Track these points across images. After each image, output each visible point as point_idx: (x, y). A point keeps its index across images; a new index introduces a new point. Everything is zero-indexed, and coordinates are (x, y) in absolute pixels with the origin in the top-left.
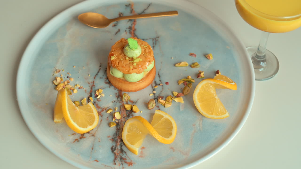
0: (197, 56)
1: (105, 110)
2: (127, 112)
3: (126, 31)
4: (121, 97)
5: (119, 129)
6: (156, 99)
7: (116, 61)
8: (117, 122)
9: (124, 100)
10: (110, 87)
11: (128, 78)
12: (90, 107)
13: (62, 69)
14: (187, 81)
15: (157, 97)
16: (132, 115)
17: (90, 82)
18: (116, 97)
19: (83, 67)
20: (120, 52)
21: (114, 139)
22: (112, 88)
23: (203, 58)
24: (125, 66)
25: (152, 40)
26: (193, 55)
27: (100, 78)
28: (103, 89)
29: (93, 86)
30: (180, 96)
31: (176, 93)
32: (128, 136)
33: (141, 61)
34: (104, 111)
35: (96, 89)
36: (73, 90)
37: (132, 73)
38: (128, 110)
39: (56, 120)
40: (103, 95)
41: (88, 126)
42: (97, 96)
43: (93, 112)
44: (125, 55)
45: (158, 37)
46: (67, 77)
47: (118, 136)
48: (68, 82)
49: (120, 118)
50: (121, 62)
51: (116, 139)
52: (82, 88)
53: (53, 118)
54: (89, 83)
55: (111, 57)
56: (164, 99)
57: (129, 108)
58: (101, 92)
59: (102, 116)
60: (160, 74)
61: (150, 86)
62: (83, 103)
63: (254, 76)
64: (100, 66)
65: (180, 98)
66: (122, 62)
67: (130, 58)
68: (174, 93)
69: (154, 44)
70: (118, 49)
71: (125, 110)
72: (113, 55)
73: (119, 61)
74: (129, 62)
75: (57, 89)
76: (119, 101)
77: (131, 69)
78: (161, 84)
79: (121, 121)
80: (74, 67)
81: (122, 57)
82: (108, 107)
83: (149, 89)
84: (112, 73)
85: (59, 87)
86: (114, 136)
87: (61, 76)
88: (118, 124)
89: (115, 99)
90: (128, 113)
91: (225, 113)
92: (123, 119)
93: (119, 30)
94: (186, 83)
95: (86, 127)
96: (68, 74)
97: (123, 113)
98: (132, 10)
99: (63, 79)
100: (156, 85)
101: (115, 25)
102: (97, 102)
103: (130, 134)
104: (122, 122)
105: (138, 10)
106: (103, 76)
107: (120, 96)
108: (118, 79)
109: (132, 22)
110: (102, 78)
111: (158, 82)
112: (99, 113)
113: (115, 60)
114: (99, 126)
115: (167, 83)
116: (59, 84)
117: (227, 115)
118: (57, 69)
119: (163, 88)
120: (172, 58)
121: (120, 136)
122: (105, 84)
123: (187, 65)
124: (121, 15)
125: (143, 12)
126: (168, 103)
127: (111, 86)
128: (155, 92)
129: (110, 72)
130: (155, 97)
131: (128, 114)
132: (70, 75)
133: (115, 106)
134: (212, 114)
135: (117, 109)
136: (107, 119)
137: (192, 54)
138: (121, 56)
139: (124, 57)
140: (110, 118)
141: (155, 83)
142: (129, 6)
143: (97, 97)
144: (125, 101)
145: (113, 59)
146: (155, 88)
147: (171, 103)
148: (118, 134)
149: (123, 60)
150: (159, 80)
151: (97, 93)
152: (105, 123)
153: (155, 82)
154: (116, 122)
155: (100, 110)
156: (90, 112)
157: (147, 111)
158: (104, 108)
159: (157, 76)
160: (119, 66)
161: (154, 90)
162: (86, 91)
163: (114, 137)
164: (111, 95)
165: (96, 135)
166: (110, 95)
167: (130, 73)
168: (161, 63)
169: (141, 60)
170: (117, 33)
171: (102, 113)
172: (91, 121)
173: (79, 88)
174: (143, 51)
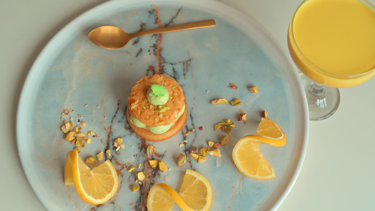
0: (238, 89)
1: (126, 167)
2: (153, 169)
3: (149, 51)
4: (145, 149)
5: (143, 194)
6: (188, 150)
7: (138, 110)
8: (141, 184)
9: (148, 153)
10: (131, 135)
11: (153, 130)
12: (107, 166)
13: (72, 109)
14: (226, 125)
15: (189, 147)
16: (159, 173)
17: (107, 128)
18: (139, 148)
19: (97, 106)
20: (142, 96)
21: (137, 207)
22: (134, 136)
23: (246, 91)
24: (149, 118)
25: (183, 64)
26: (234, 87)
27: (119, 122)
28: (123, 137)
29: (110, 134)
30: (216, 147)
31: (211, 144)
32: (154, 205)
33: (169, 110)
34: (125, 169)
35: (115, 137)
36: (86, 140)
37: (157, 126)
38: (153, 168)
39: (67, 183)
40: (123, 146)
41: (106, 195)
42: (116, 148)
43: (111, 173)
44: (148, 102)
45: (190, 60)
46: (78, 120)
47: (143, 203)
48: (80, 129)
49: (144, 179)
50: (144, 112)
51: (140, 206)
52: (97, 136)
53: (64, 180)
54: (105, 129)
55: (132, 104)
56: (197, 151)
57: (154, 165)
58: (120, 142)
59: (122, 176)
60: (192, 115)
61: (180, 133)
62: (99, 158)
63: (308, 114)
64: (118, 104)
65: (217, 151)
66: (146, 112)
67: (154, 106)
68: (210, 143)
69: (186, 71)
70: (140, 92)
71: (149, 167)
72: (134, 101)
73: (142, 110)
74: (154, 111)
75: (67, 139)
76: (142, 154)
77: (156, 122)
78: (194, 130)
79: (145, 182)
80: (86, 106)
81: (145, 104)
82: (129, 163)
83: (179, 137)
84: (133, 122)
85: (69, 137)
86: (137, 202)
87: (70, 120)
88: (141, 186)
89: (137, 152)
90: (153, 171)
91: (271, 174)
92: (147, 180)
93: (141, 50)
94: (225, 129)
95: (104, 197)
96: (79, 116)
97: (148, 171)
98: (157, 18)
99: (73, 123)
100: (188, 131)
101: (136, 42)
102: (115, 156)
103: (156, 202)
104: (146, 184)
105: (165, 18)
106: (122, 118)
107: (144, 147)
108: (141, 130)
109: (157, 37)
110: (121, 121)
111: (190, 127)
112: (118, 172)
113: (136, 109)
114: (119, 189)
115: (201, 128)
116: (69, 132)
117: (273, 175)
118: (65, 108)
119: (196, 136)
120: (207, 91)
121: (145, 203)
122: (125, 130)
123: (225, 102)
124: (144, 27)
125: (171, 21)
126: (202, 157)
127: (133, 133)
128: (185, 141)
129: (130, 119)
130: (186, 148)
131: (153, 173)
132: (82, 118)
133: (138, 161)
134: (255, 174)
135: (140, 166)
136: (129, 180)
137: (232, 85)
138: (144, 102)
139: (146, 105)
140: (132, 179)
141: (186, 128)
142: (153, 12)
143: (116, 150)
144: (150, 154)
145: (133, 108)
146: (186, 136)
147: (205, 158)
148: (142, 200)
149: (147, 109)
150: (191, 124)
151: (116, 145)
152: (126, 186)
153: (186, 126)
154: (139, 184)
155: (120, 167)
156: (107, 173)
157: (176, 168)
158: (124, 165)
159: (189, 118)
160: (141, 118)
161: (185, 138)
162: (101, 140)
163: (137, 204)
164: (133, 147)
165: (116, 203)
166: (131, 146)
167: (155, 126)
168: (194, 98)
169: (169, 108)
170: (138, 54)
171: (123, 171)
172: (109, 186)
173: (94, 136)
174: (171, 94)
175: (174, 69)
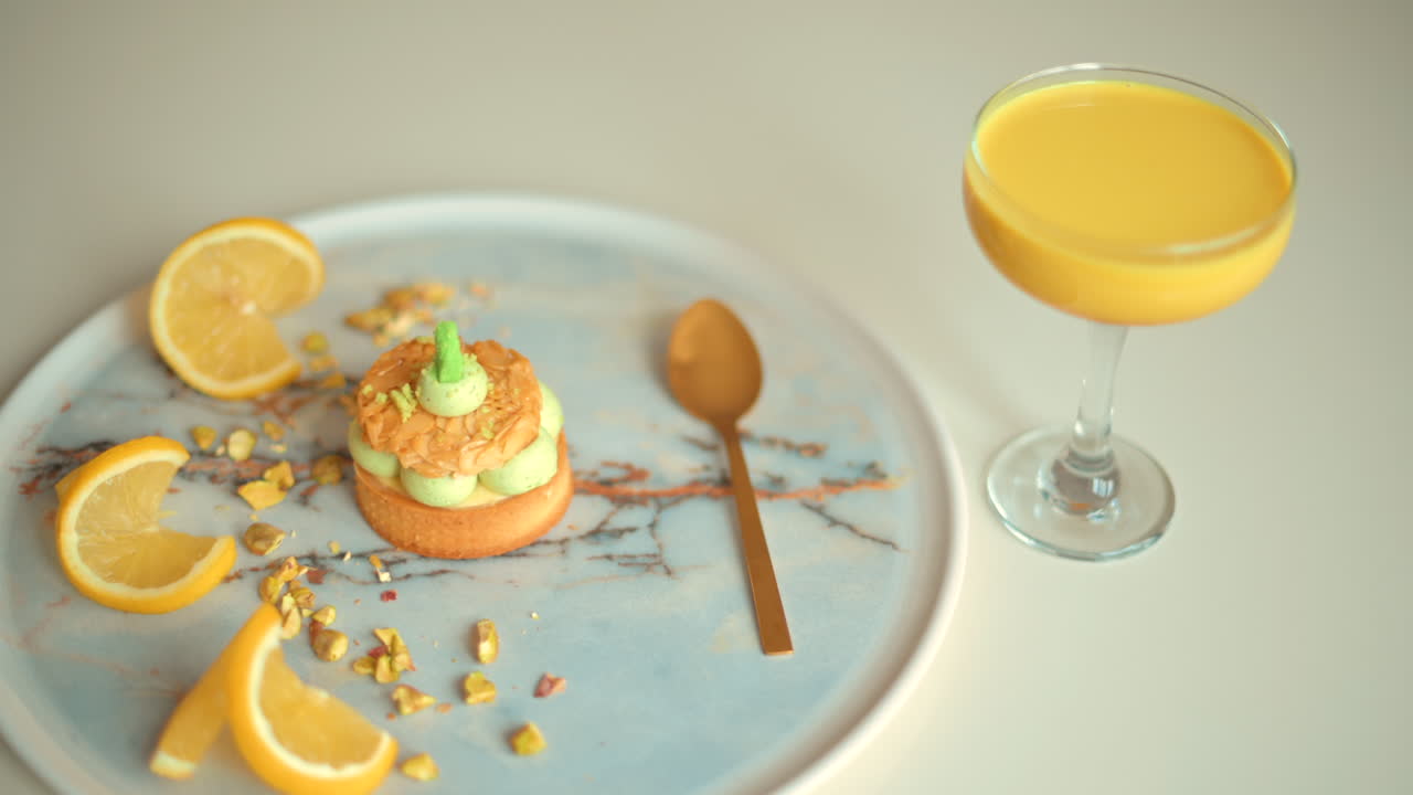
15: (324, 565)
25: (651, 552)
45: (669, 572)
69: (625, 560)
115: (389, 596)
130: (324, 557)
142: (874, 473)
175: (632, 530)
